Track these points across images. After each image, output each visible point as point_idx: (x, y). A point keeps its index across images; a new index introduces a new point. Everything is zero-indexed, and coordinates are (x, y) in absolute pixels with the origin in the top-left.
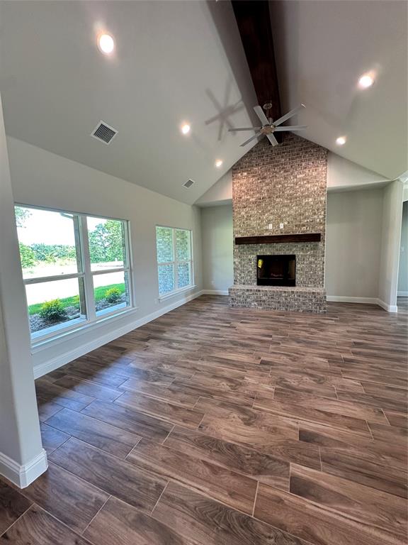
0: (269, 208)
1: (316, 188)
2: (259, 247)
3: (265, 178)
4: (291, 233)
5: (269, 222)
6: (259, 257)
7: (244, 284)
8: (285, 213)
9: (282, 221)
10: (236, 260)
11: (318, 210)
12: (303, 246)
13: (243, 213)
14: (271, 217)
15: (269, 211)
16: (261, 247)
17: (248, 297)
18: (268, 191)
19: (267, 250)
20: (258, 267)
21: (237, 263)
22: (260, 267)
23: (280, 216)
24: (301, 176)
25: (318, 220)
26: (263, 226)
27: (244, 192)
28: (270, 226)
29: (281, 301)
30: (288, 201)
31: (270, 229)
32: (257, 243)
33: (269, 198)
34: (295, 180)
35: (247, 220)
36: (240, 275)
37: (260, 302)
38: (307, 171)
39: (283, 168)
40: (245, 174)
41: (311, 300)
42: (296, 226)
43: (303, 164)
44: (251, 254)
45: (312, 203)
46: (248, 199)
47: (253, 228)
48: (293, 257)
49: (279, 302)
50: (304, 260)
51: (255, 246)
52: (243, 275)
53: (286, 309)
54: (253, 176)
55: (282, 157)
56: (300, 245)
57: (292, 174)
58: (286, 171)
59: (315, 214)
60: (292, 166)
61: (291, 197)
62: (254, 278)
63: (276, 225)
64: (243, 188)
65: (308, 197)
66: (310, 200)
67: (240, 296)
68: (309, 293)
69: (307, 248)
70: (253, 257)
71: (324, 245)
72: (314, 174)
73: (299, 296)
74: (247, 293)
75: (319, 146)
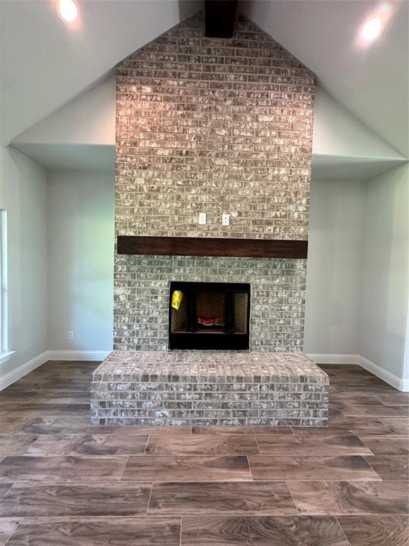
0: (200, 177)
1: (293, 150)
2: (175, 264)
3: (192, 108)
4: (245, 237)
5: (199, 208)
6: (174, 286)
7: (138, 348)
8: (233, 192)
9: (226, 208)
10: (120, 291)
11: (296, 193)
12: (268, 266)
13: (140, 181)
14: (204, 198)
15: (201, 183)
16: (180, 264)
17: (146, 396)
18: (198, 138)
19: (195, 271)
20: (171, 308)
21: (122, 298)
22: (176, 307)
23: (222, 198)
24: (266, 119)
25: (296, 215)
26: (187, 215)
27: (144, 131)
28: (202, 219)
29: (231, 403)
30: (241, 168)
31: (201, 225)
32: (170, 254)
33: (201, 154)
34: (255, 124)
35: (149, 197)
36: (129, 327)
37: (177, 406)
38: (278, 112)
39: (232, 95)
40: (148, 89)
41: (298, 396)
42: (254, 222)
43: (272, 95)
44: (157, 278)
45: (285, 179)
46: (152, 151)
47: (164, 219)
48: (245, 288)
49: (225, 406)
50: (268, 295)
51: (166, 259)
52: (136, 327)
53: (242, 422)
54: (167, 100)
55: (231, 70)
56: (261, 264)
57: (249, 110)
58: (236, 103)
59: (290, 201)
60: (249, 95)
61: (245, 160)
62: (163, 334)
63: (214, 216)
64: (142, 122)
65: (278, 164)
66: (283, 171)
67: (123, 396)
68: (294, 380)
69: (275, 271)
70: (162, 285)
71: (305, 267)
72: (291, 119)
73: (272, 388)
74: (143, 386)
75: (301, 66)
